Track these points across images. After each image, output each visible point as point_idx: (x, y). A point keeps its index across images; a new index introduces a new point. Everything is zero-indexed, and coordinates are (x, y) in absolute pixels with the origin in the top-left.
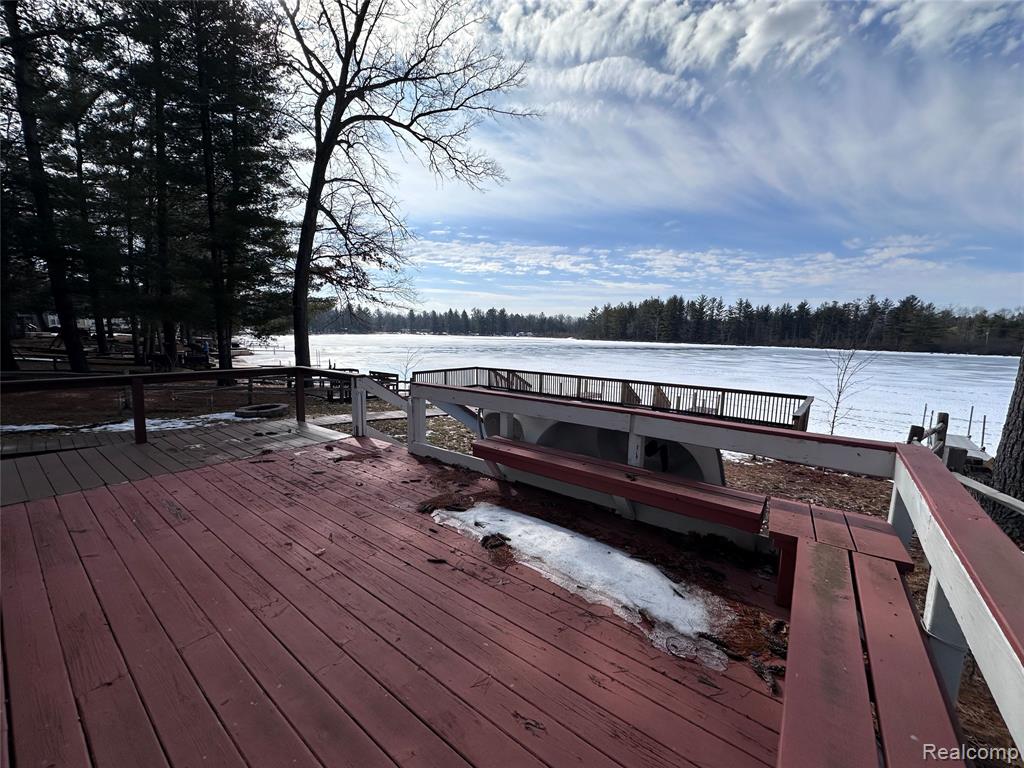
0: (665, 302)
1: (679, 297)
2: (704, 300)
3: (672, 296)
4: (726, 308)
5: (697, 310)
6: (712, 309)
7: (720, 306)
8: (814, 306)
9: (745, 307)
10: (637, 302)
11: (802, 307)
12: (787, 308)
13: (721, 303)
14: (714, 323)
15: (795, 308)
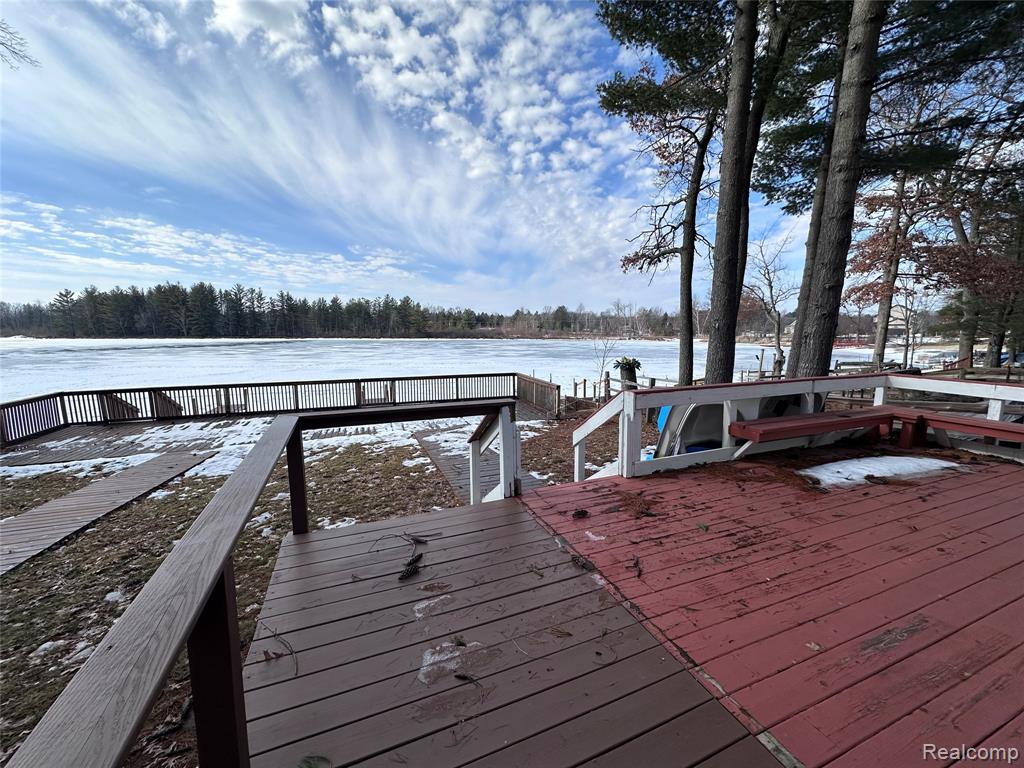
0: (189, 290)
1: (207, 284)
2: (240, 290)
3: (197, 282)
4: (267, 300)
5: (233, 301)
6: (251, 300)
7: (260, 298)
9: (287, 300)
10: (145, 287)
12: (322, 302)
13: (260, 295)
14: (256, 317)
15: (329, 303)
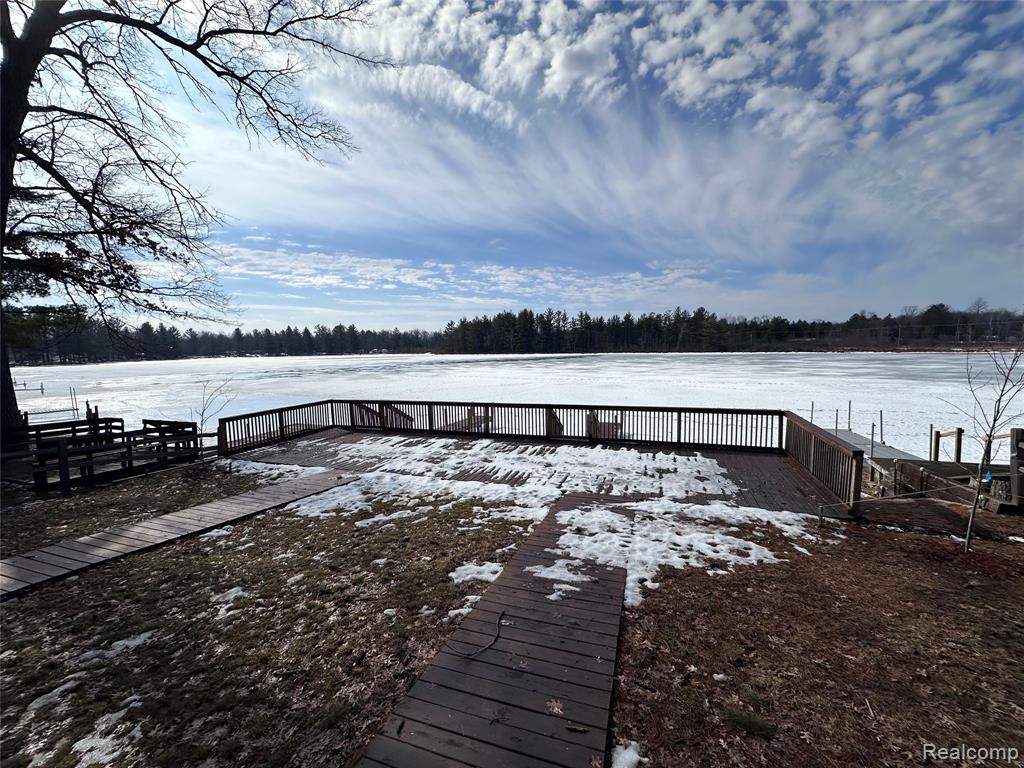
0: (517, 316)
1: (529, 310)
2: (550, 313)
3: (523, 309)
4: (570, 320)
5: (545, 321)
6: (558, 321)
7: (565, 318)
8: (636, 317)
9: (585, 318)
10: (491, 317)
11: (627, 317)
12: (616, 319)
13: (565, 316)
14: (560, 333)
15: (622, 319)
